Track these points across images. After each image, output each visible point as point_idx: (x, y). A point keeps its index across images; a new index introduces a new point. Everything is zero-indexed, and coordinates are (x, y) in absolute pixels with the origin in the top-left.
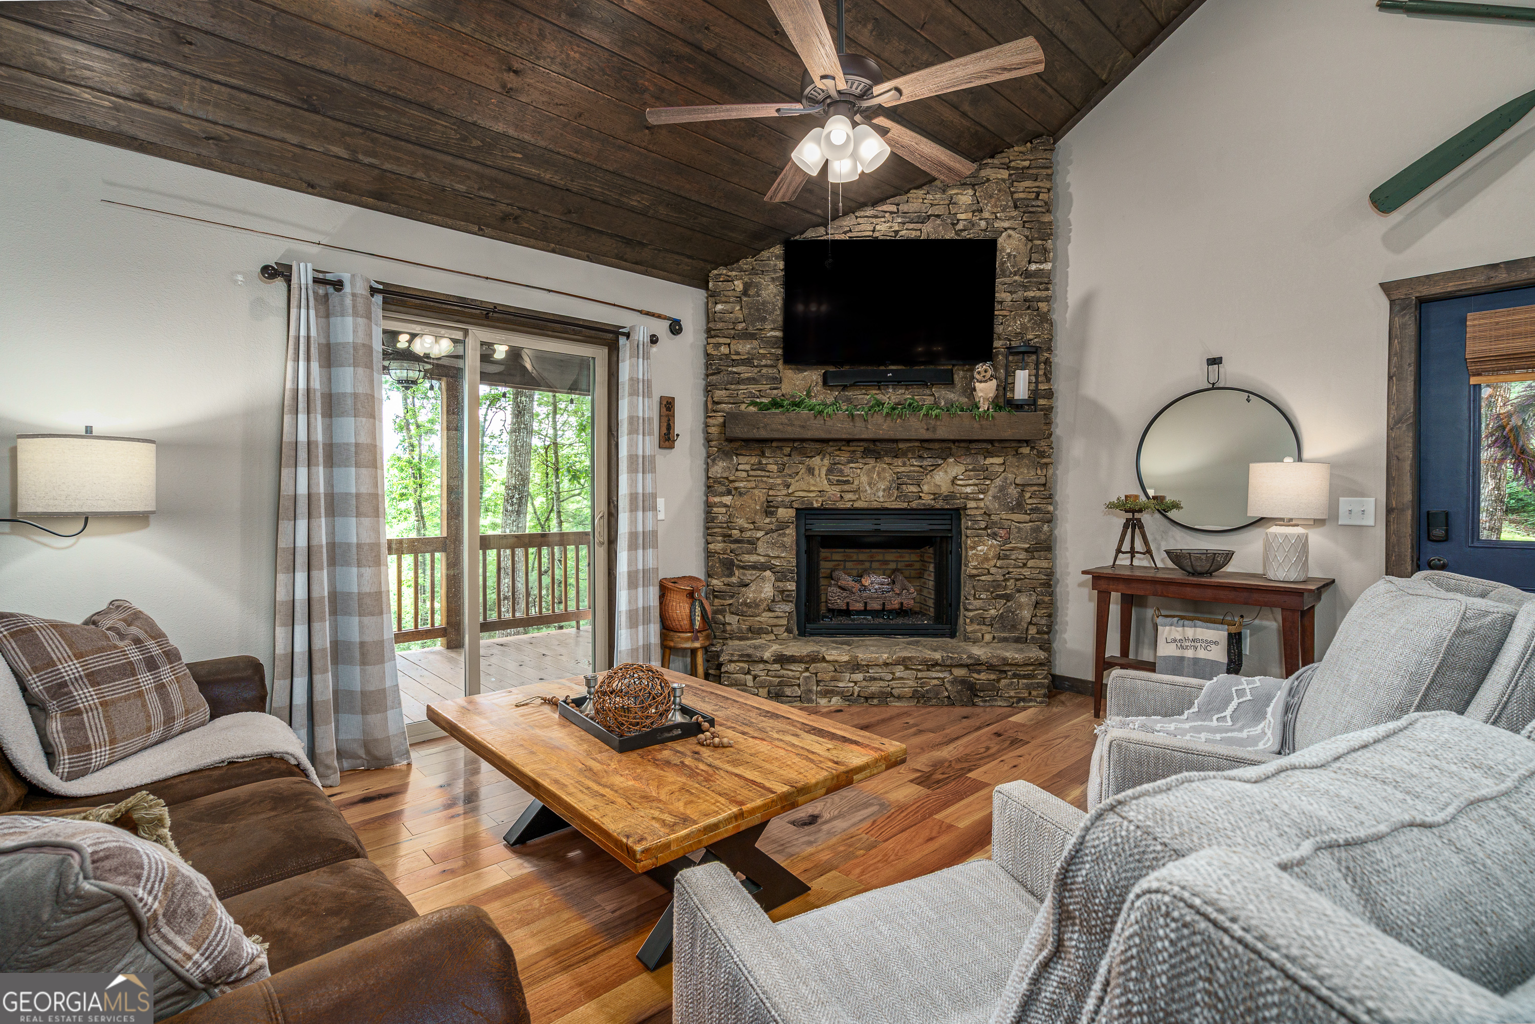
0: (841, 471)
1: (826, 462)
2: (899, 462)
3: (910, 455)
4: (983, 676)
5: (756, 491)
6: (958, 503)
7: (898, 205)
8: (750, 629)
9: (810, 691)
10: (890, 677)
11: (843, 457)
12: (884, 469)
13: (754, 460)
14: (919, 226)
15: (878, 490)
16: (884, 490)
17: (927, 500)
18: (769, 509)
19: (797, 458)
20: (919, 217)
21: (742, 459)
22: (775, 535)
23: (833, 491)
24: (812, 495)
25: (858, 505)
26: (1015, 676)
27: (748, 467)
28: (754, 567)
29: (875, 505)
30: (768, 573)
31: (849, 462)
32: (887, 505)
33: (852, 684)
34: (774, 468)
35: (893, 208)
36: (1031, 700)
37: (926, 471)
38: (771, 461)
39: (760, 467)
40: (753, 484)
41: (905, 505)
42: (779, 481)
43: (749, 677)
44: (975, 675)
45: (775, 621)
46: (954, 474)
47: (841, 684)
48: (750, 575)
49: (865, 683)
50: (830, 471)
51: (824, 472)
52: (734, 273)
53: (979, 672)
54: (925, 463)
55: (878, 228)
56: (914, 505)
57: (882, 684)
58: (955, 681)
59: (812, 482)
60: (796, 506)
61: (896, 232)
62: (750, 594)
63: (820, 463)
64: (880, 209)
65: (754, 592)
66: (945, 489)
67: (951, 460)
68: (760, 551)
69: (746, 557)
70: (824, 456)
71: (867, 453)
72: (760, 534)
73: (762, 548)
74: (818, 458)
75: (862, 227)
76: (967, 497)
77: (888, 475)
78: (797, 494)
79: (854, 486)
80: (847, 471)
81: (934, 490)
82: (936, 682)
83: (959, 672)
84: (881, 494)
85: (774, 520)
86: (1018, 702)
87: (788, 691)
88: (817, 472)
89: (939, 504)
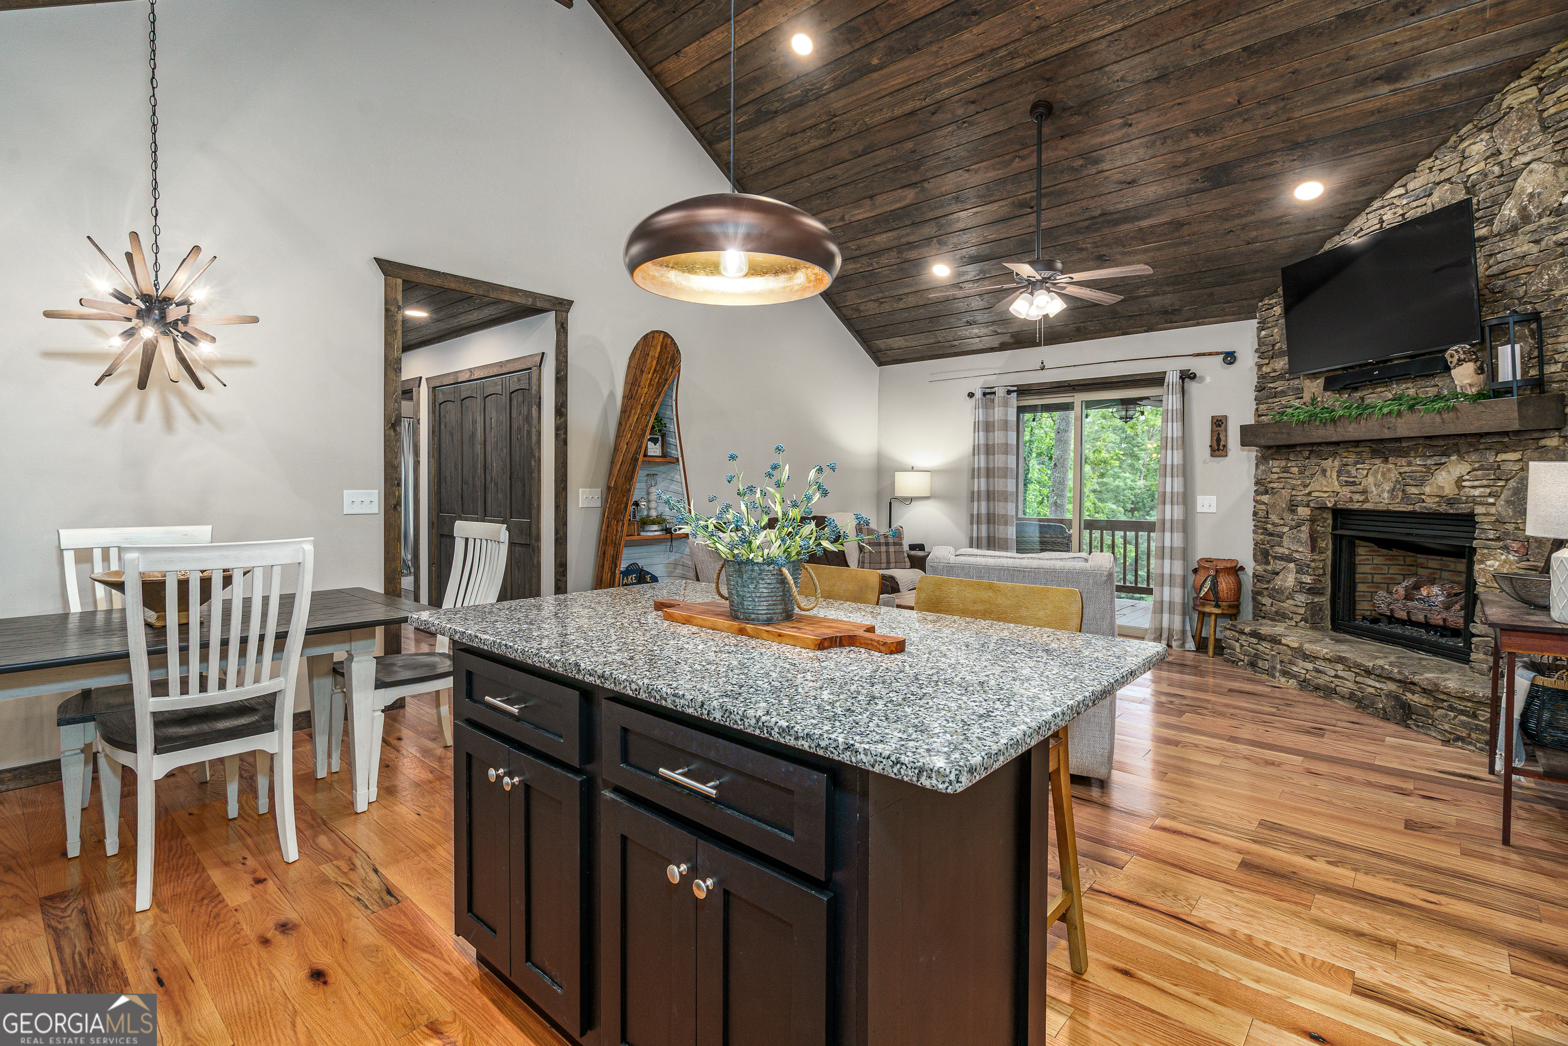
0: (1348, 472)
1: (1336, 463)
2: (1404, 461)
3: (1412, 454)
4: (1416, 698)
5: (1283, 491)
6: (1463, 508)
7: (1405, 186)
8: (1277, 613)
9: (1275, 668)
10: (1333, 673)
11: (1352, 459)
12: (1389, 470)
13: (1283, 463)
14: (1423, 201)
15: (1383, 491)
16: (1388, 492)
17: (1431, 504)
18: (1292, 507)
19: (1314, 461)
20: (1425, 190)
21: (1276, 463)
22: (1295, 531)
23: (1345, 492)
24: (1326, 495)
25: (1367, 506)
26: (1451, 708)
27: (1277, 470)
28: (1282, 558)
29: (1381, 507)
30: (1292, 565)
31: (1357, 463)
32: (1391, 508)
33: (1304, 672)
34: (1295, 470)
35: (1402, 191)
36: (1470, 743)
37: (1429, 472)
38: (1294, 463)
39: (1286, 470)
40: (1281, 485)
41: (1410, 508)
42: (1299, 482)
43: (1238, 645)
44: (1409, 695)
45: (1295, 609)
46: (1457, 474)
47: (1295, 669)
48: (1279, 565)
49: (1314, 674)
50: (1339, 473)
51: (1335, 475)
52: (1274, 301)
53: (1413, 693)
54: (1429, 462)
55: (1385, 218)
56: (1417, 508)
57: (1327, 678)
58: (1389, 695)
59: (1324, 483)
60: (1312, 505)
61: (1403, 215)
62: (1278, 582)
63: (1332, 465)
64: (1388, 197)
65: (1281, 580)
66: (1449, 490)
67: (1454, 458)
68: (1285, 544)
69: (1277, 549)
70: (1335, 458)
71: (1375, 453)
72: (1286, 529)
73: (1286, 541)
74: (1330, 460)
75: (1370, 223)
76: (1474, 501)
77: (1394, 475)
78: (1314, 494)
79: (1360, 488)
80: (1354, 472)
81: (1436, 491)
82: (1372, 690)
83: (1392, 686)
84: (1386, 495)
85: (1295, 517)
86: (1455, 740)
87: (1260, 663)
88: (1328, 474)
89: (1443, 508)
